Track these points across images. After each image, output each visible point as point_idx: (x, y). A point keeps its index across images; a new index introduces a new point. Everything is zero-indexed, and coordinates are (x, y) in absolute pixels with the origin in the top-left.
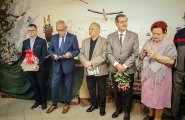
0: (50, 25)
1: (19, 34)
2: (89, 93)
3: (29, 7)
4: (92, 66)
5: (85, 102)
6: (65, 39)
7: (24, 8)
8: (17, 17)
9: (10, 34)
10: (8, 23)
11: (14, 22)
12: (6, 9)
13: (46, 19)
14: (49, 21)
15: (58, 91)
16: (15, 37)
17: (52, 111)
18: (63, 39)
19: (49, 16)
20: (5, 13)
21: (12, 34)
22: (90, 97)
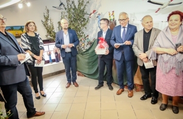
0: (114, 19)
1: (93, 28)
2: (142, 80)
3: (100, 6)
4: (147, 57)
5: (139, 88)
6: (126, 29)
7: (97, 7)
8: (91, 14)
9: (86, 28)
10: (85, 19)
11: (89, 18)
12: (84, 9)
13: (111, 14)
14: (114, 16)
15: (123, 76)
16: (90, 30)
17: (121, 93)
18: (125, 30)
19: (113, 12)
20: (83, 11)
21: (88, 28)
22: (142, 84)
